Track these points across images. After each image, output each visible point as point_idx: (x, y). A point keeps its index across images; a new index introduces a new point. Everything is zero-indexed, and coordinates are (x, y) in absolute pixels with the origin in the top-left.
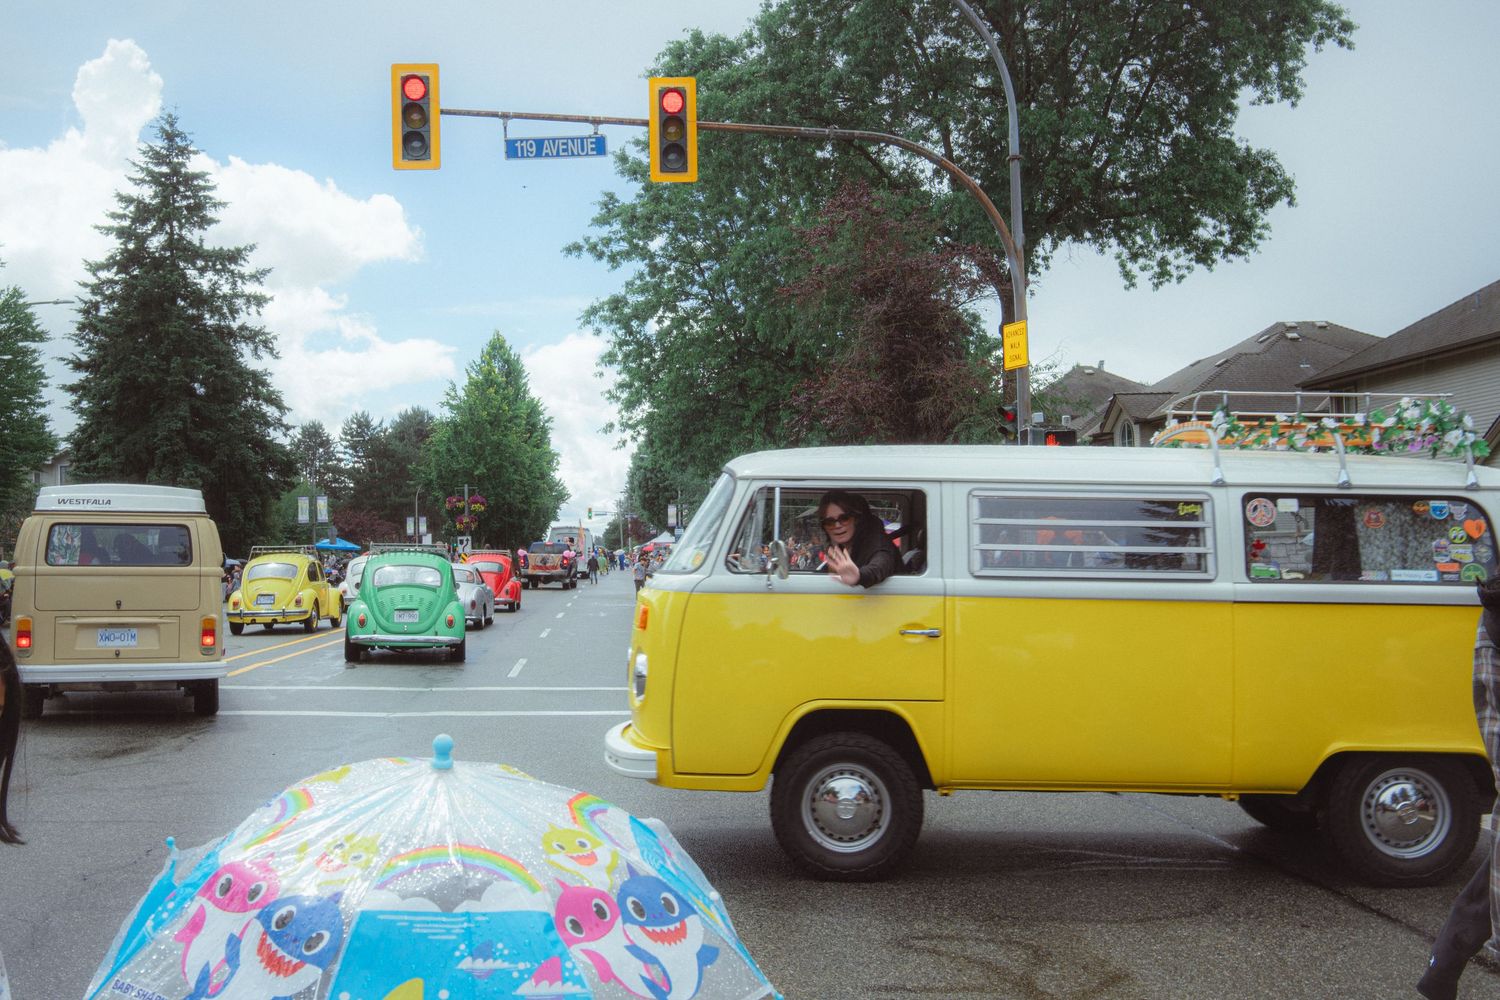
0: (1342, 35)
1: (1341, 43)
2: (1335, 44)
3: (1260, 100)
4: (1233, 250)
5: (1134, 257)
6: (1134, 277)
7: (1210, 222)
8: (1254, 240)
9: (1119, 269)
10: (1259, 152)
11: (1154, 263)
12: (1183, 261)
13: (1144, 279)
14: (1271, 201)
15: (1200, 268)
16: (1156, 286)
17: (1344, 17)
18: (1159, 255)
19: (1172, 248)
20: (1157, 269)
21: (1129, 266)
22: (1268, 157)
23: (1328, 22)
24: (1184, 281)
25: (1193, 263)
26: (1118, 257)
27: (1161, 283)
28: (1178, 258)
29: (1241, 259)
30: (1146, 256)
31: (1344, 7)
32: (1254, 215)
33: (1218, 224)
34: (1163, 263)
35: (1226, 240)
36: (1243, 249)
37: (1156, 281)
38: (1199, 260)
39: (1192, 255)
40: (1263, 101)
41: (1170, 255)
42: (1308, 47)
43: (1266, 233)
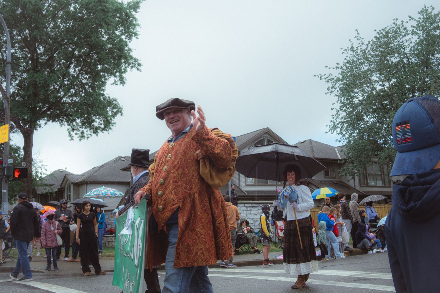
0: (138, 67)
1: (138, 69)
2: (136, 70)
3: (114, 84)
4: (104, 129)
5: (73, 130)
6: (73, 137)
7: (98, 120)
8: (111, 126)
9: (68, 134)
10: (113, 98)
11: (80, 133)
12: (89, 133)
13: (76, 138)
14: (115, 114)
15: (94, 135)
16: (80, 140)
17: (139, 62)
18: (81, 130)
19: (85, 128)
20: (80, 135)
21: (72, 133)
22: (115, 100)
23: (134, 63)
24: (89, 139)
25: (92, 133)
26: (68, 130)
27: (81, 139)
28: (87, 131)
29: (107, 132)
30: (77, 130)
31: (139, 59)
32: (111, 119)
33: (100, 121)
34: (82, 133)
35: (103, 126)
36: (107, 129)
37: (80, 138)
38: (94, 132)
39: (92, 131)
40: (115, 84)
41: (85, 130)
42: (128, 69)
43: (114, 125)
